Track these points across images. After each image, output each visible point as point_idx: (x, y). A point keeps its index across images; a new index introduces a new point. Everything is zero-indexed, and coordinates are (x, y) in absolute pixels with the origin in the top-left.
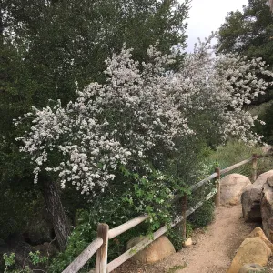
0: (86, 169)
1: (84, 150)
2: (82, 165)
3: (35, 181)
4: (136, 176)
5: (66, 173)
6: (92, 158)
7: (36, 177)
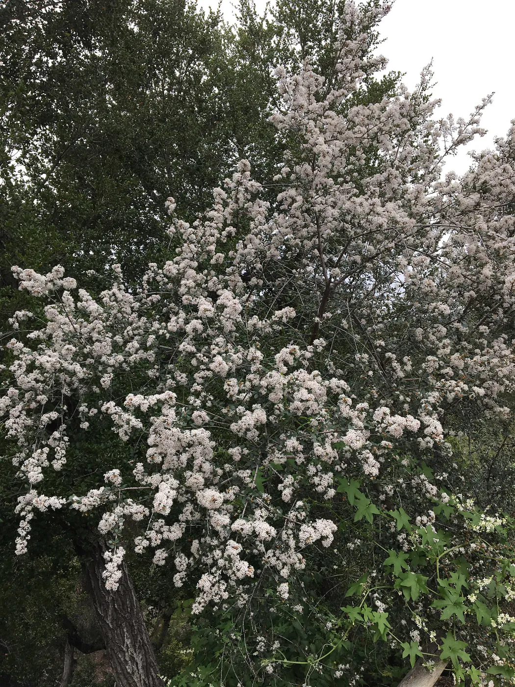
0: (209, 496)
1: (201, 415)
2: (195, 479)
3: (21, 546)
4: (400, 518)
5: (128, 518)
6: (235, 452)
7: (24, 527)
